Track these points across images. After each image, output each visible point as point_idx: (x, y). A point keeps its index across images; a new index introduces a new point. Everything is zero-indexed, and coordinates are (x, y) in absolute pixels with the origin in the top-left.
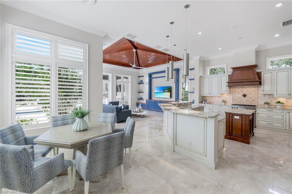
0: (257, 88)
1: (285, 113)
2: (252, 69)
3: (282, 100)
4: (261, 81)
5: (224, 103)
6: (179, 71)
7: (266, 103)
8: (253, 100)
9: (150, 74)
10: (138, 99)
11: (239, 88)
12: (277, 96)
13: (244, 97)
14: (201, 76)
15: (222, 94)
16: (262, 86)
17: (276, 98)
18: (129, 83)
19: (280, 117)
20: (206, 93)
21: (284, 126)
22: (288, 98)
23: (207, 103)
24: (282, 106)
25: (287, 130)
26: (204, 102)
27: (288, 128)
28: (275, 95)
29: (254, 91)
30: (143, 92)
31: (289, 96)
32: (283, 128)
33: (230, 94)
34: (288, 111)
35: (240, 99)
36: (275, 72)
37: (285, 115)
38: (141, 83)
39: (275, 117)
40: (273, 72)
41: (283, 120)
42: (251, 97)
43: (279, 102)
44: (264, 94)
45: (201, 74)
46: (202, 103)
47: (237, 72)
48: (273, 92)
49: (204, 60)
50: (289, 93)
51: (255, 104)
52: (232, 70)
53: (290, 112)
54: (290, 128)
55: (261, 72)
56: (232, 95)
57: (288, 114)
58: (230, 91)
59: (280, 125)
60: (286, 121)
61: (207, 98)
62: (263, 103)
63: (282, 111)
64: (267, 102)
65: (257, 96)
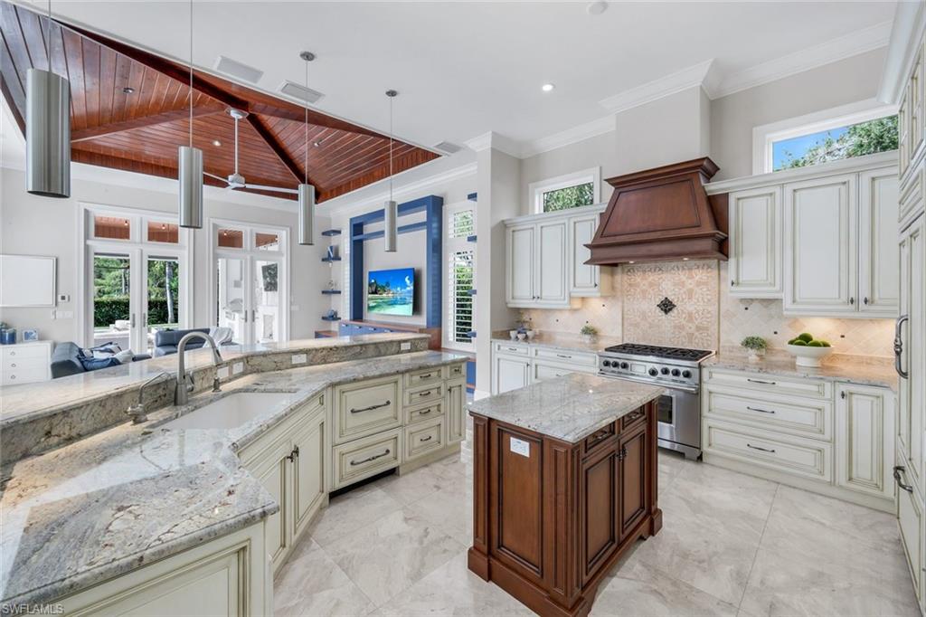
0: (716, 272)
1: (828, 395)
2: (688, 180)
3: (819, 328)
4: (727, 238)
5: (587, 337)
6: (443, 207)
7: (751, 343)
8: (698, 329)
9: (358, 222)
10: (323, 318)
11: (644, 271)
12: (794, 307)
13: (666, 312)
14: (503, 221)
15: (583, 298)
16: (732, 261)
17: (794, 321)
18: (282, 255)
19: (807, 417)
20: (522, 296)
21: (823, 462)
22: (852, 320)
23: (526, 338)
24: (818, 358)
25: (841, 487)
26: (513, 334)
27: (842, 478)
28: (787, 303)
29: (704, 283)
30: (340, 292)
31: (852, 307)
32: (821, 473)
33: (614, 297)
34: (844, 388)
35: (650, 320)
36: (789, 189)
37: (827, 406)
38: (332, 256)
39: (783, 414)
40: (777, 190)
41: (822, 432)
42: (690, 315)
43: (805, 340)
44: (742, 300)
45: (505, 215)
46: (508, 337)
47: (631, 198)
48: (777, 287)
49: (522, 158)
50: (853, 295)
51: (709, 345)
52: (613, 188)
53: (851, 394)
54: (854, 476)
55: (726, 195)
56: (620, 304)
57: (842, 404)
58: (613, 288)
59: (807, 458)
60: (833, 441)
61: (535, 317)
62: (738, 339)
63: (815, 388)
64: (755, 335)
65: (713, 309)
